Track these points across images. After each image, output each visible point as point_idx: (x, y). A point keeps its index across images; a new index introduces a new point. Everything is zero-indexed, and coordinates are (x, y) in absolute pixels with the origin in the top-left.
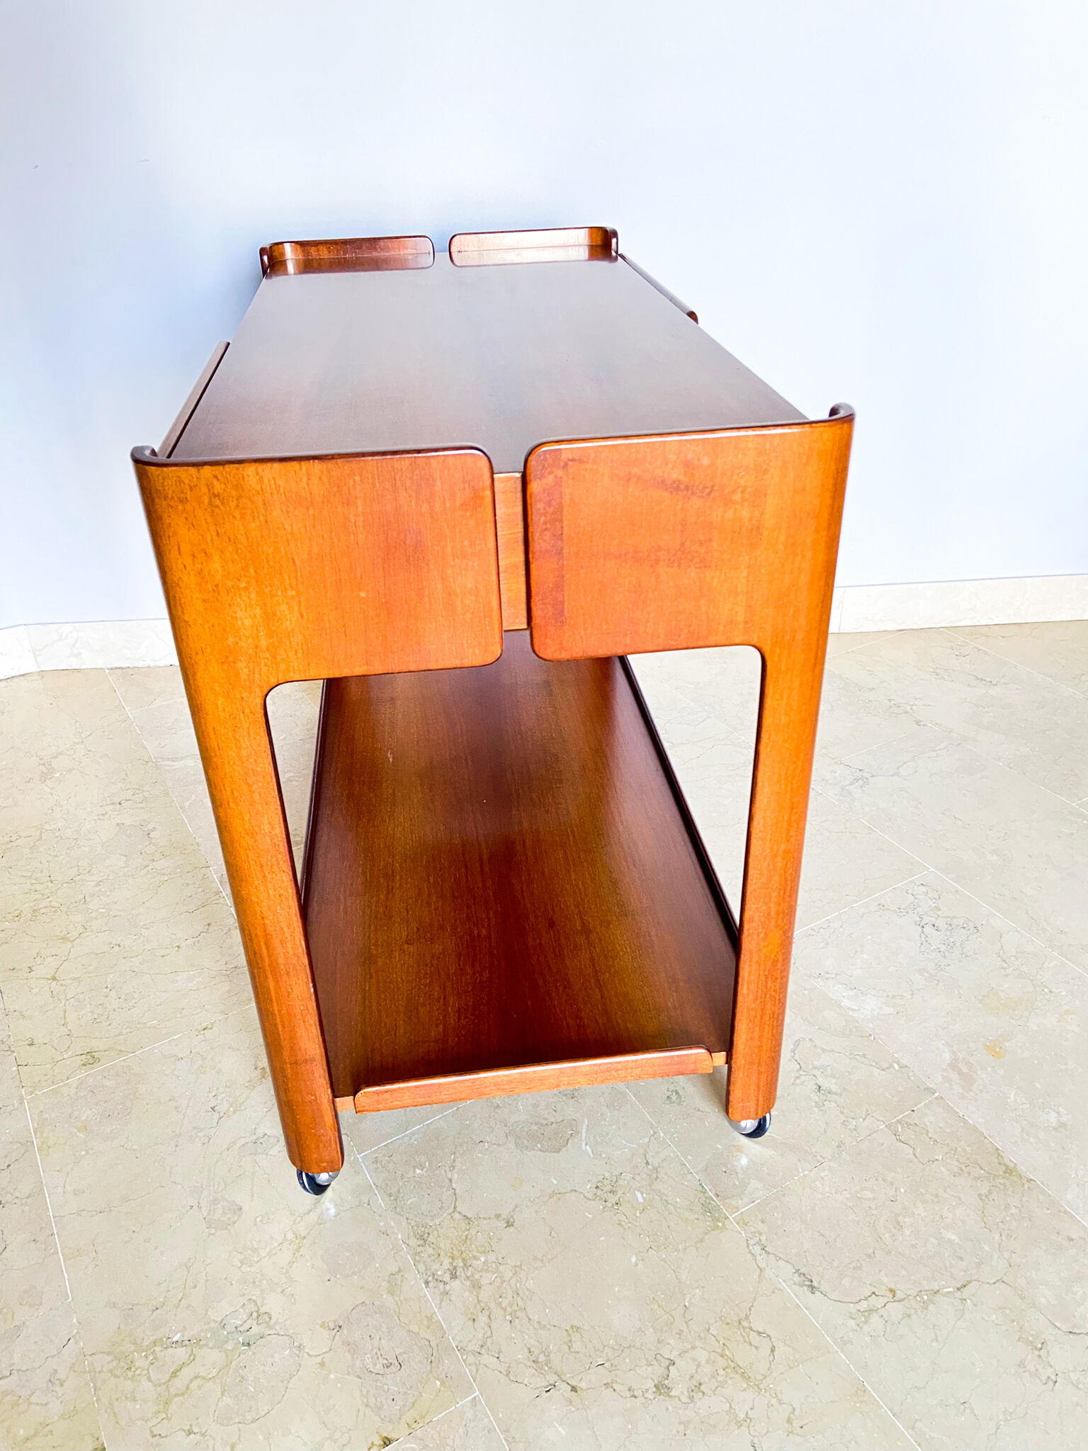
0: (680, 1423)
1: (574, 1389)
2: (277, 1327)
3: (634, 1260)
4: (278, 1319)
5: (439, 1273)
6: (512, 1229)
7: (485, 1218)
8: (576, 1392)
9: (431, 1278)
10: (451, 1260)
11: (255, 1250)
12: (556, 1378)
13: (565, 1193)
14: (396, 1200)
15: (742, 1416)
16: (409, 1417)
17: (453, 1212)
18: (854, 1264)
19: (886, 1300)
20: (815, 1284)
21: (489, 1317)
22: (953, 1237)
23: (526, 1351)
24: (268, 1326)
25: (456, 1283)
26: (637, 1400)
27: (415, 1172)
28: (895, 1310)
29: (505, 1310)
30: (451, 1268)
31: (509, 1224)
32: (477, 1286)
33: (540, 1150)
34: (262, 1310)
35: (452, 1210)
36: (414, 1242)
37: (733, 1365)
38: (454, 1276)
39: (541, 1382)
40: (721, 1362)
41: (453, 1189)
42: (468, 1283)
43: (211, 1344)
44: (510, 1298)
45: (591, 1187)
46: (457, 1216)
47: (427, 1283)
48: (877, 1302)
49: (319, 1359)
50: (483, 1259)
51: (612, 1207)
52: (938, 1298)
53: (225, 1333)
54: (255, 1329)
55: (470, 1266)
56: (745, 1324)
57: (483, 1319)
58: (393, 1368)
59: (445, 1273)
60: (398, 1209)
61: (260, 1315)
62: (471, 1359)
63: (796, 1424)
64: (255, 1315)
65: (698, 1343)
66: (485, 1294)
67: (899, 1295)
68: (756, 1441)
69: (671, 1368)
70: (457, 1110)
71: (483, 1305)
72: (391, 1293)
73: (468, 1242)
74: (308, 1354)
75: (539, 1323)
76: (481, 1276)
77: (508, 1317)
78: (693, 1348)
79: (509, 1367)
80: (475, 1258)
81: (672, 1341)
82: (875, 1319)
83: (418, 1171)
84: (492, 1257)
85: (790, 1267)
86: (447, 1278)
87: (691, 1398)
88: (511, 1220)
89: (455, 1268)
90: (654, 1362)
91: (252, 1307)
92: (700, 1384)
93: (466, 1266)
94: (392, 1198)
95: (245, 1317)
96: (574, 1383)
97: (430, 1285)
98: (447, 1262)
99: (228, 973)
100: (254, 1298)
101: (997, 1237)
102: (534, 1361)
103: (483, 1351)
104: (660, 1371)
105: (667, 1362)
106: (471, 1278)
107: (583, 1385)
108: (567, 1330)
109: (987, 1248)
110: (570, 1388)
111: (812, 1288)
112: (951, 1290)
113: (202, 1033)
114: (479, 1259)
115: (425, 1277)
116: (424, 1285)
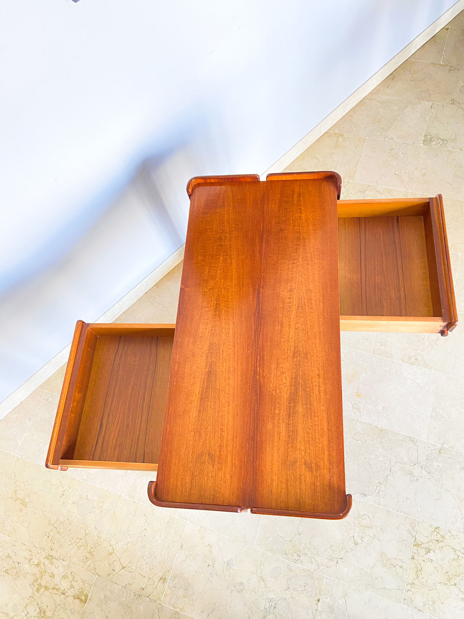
0: (364, 548)
1: (341, 558)
2: (277, 599)
4: (275, 598)
5: (296, 558)
6: (301, 535)
7: (294, 538)
11: (255, 588)
12: (336, 559)
14: (272, 550)
15: (373, 536)
16: (318, 592)
17: (286, 542)
18: (369, 483)
19: (380, 486)
20: (365, 494)
22: (382, 459)
23: (327, 559)
24: (275, 601)
25: (301, 558)
26: (354, 550)
27: (269, 540)
28: (383, 486)
29: (315, 554)
31: (300, 534)
32: (306, 554)
34: (270, 599)
35: (285, 542)
36: (285, 556)
37: (364, 527)
38: (300, 556)
39: (335, 563)
40: (362, 528)
41: (281, 536)
42: (303, 555)
43: (268, 615)
44: (314, 551)
46: (288, 542)
47: (296, 563)
48: (378, 488)
49: (291, 598)
50: (302, 547)
52: (388, 477)
53: (268, 610)
54: (273, 604)
56: (360, 515)
57: (313, 560)
58: (306, 586)
60: (275, 552)
61: (271, 600)
62: (318, 570)
63: (383, 529)
64: (270, 601)
65: (355, 528)
66: (309, 555)
67: (381, 483)
68: (379, 539)
69: (354, 538)
71: (310, 557)
72: (291, 571)
73: (295, 546)
74: (288, 599)
75: (324, 551)
76: (305, 551)
77: (317, 555)
78: (355, 530)
79: (326, 565)
80: (300, 548)
81: (350, 532)
82: (380, 492)
83: (270, 539)
84: (303, 545)
85: (358, 494)
86: (298, 558)
87: (362, 541)
89: (298, 554)
90: (350, 539)
91: (267, 600)
92: (362, 536)
93: (300, 552)
94: (271, 550)
95: (268, 603)
96: (340, 557)
97: (297, 562)
98: (295, 554)
100: (266, 598)
101: (389, 451)
102: (330, 560)
103: (319, 567)
104: (353, 540)
105: (353, 537)
107: (342, 556)
108: (330, 548)
109: (389, 456)
110: (340, 559)
111: (365, 495)
112: (389, 473)
113: (182, 548)
114: (301, 548)
115: (294, 562)
116: (296, 564)
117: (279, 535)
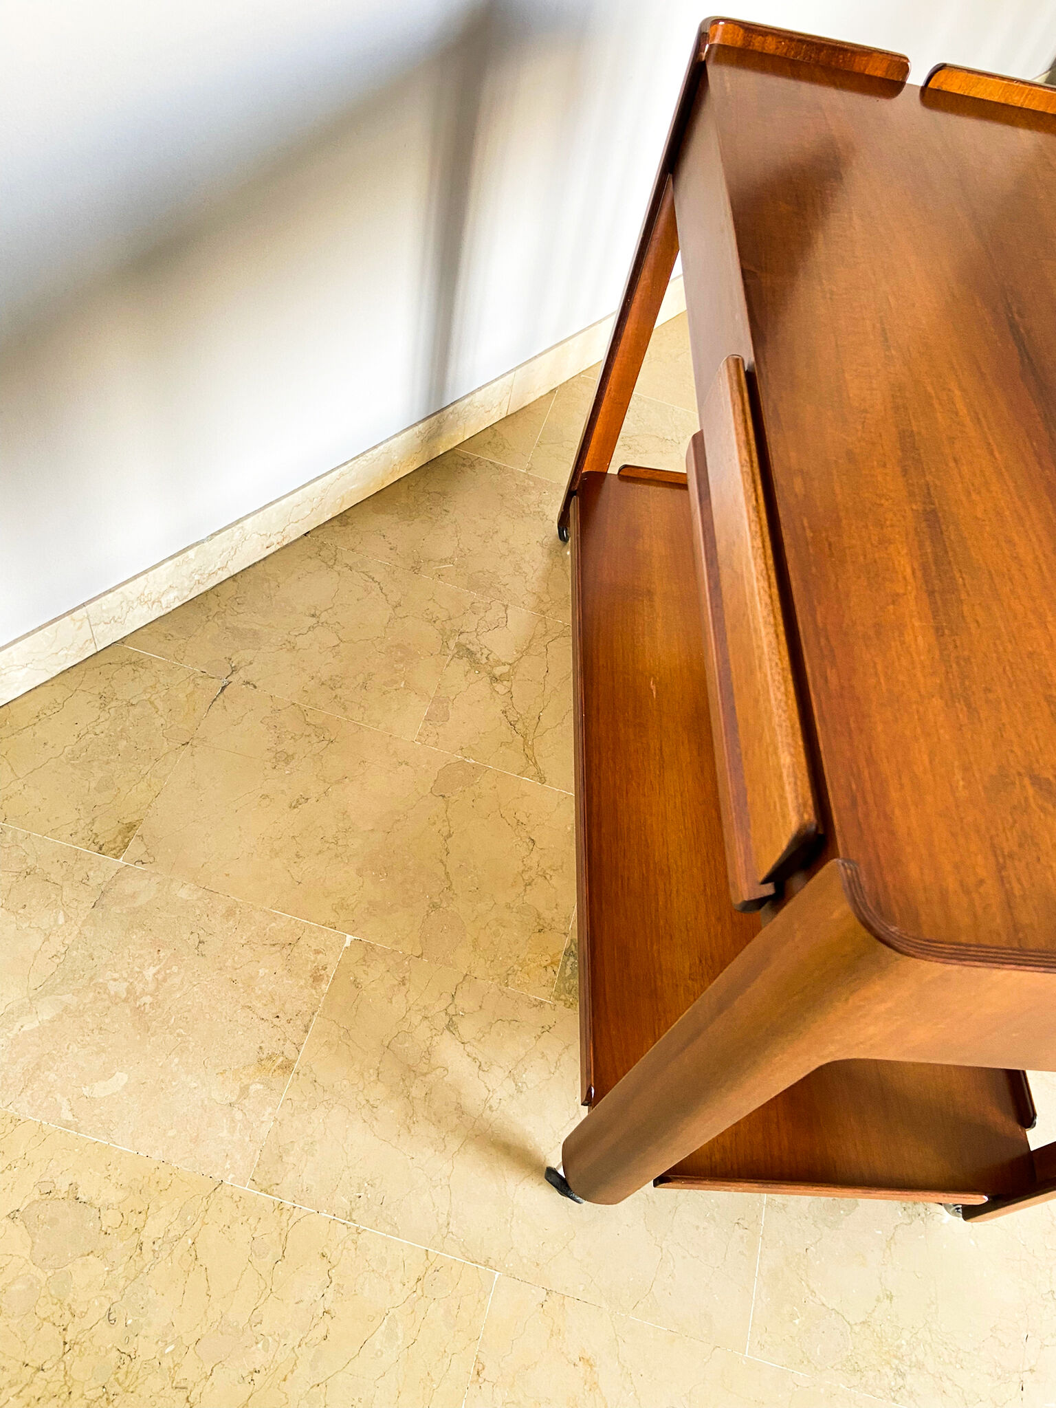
1: (1031, 1371)
3: (972, 1243)
5: (893, 1383)
6: (895, 1300)
7: (873, 1311)
8: (1034, 1371)
9: (892, 1394)
10: (889, 1366)
12: (1018, 1375)
13: (894, 1234)
14: (809, 1362)
17: (852, 1328)
21: (949, 1379)
25: (909, 1379)
27: (795, 1325)
29: (951, 1363)
30: (895, 1371)
31: (890, 1298)
32: (923, 1366)
33: (847, 1215)
36: (855, 1380)
38: (902, 1375)
39: (1015, 1387)
41: (832, 1310)
42: (915, 1370)
45: (902, 1213)
46: (859, 1329)
47: (894, 1400)
50: (904, 1342)
51: (926, 1215)
55: (903, 1356)
59: (895, 1379)
60: (819, 1367)
66: (933, 1367)
70: (763, 1239)
71: (938, 1376)
73: (884, 1340)
75: (975, 1349)
76: (916, 1356)
77: (958, 1366)
79: (991, 1399)
80: (899, 1347)
83: (797, 1321)
86: (900, 1381)
88: (888, 1293)
89: (897, 1369)
90: (1046, 1304)
93: (901, 1359)
94: (805, 1363)
96: (1027, 1368)
98: (887, 1369)
99: (419, 1292)
102: (998, 1379)
106: (913, 1365)
107: (1031, 1363)
108: (991, 1336)
110: (1029, 1372)
113: (481, 1380)
114: (902, 1345)
115: (889, 1397)
116: (894, 1404)
117: (823, 1305)
